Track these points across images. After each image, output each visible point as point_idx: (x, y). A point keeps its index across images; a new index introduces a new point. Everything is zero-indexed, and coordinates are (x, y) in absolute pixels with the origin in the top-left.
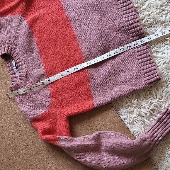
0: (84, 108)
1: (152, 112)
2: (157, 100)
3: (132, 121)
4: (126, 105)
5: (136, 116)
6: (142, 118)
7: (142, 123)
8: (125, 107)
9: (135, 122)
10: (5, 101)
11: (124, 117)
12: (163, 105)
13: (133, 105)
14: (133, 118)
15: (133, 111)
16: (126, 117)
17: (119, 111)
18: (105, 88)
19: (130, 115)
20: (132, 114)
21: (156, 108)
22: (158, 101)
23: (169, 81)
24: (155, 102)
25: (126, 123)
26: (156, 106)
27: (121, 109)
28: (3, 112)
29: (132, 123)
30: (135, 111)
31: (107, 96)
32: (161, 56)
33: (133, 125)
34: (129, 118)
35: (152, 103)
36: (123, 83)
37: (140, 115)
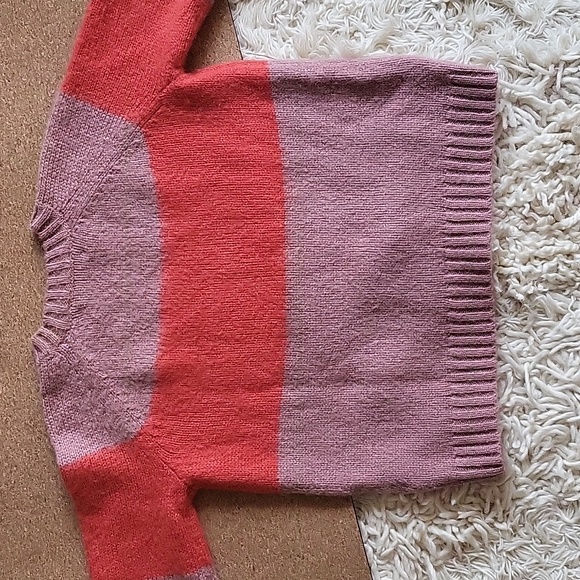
1: (459, 549)
2: (489, 519)
3: (390, 553)
5: (407, 541)
6: (424, 554)
7: (416, 570)
8: (386, 503)
9: (397, 558)
11: (373, 530)
12: (501, 541)
14: (398, 543)
15: (405, 524)
16: (378, 534)
17: (363, 509)
19: (393, 531)
20: (396, 530)
21: (477, 544)
22: (491, 525)
23: (546, 478)
24: (480, 524)
25: (370, 550)
26: (479, 538)
29: (389, 558)
30: (410, 526)
33: (389, 562)
34: (386, 540)
35: (471, 524)
37: (421, 545)
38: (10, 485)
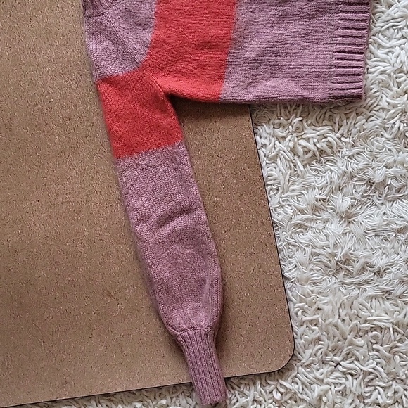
0: (200, 93)
1: (317, 154)
2: (338, 135)
3: (274, 156)
4: (277, 121)
5: (285, 149)
6: (296, 157)
7: (290, 167)
8: (273, 124)
9: (278, 159)
10: (60, 20)
11: (264, 141)
12: (345, 149)
13: (290, 127)
14: (280, 150)
15: (284, 138)
16: (268, 143)
17: (259, 127)
18: (253, 73)
19: (277, 142)
20: (280, 142)
21: (329, 150)
22: (340, 139)
23: (375, 109)
24: (332, 137)
25: (262, 154)
26: (331, 147)
27: (264, 125)
28: (50, 39)
29: (273, 160)
30: (287, 139)
31: (252, 89)
32: (384, 56)
33: (274, 163)
34: (272, 147)
35: (326, 138)
36: (290, 76)
37: (293, 150)
38: (49, 110)
